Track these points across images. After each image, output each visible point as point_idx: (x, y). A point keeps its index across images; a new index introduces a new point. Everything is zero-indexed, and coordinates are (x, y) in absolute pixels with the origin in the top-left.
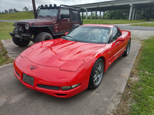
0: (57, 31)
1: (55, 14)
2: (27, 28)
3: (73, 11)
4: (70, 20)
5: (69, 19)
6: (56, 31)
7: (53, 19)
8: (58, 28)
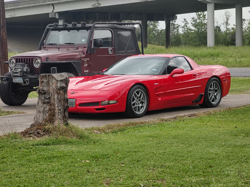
0: (87, 71)
1: (83, 40)
2: (37, 66)
3: (119, 32)
4: (114, 50)
5: (110, 49)
6: (85, 71)
7: (80, 50)
8: (89, 66)
